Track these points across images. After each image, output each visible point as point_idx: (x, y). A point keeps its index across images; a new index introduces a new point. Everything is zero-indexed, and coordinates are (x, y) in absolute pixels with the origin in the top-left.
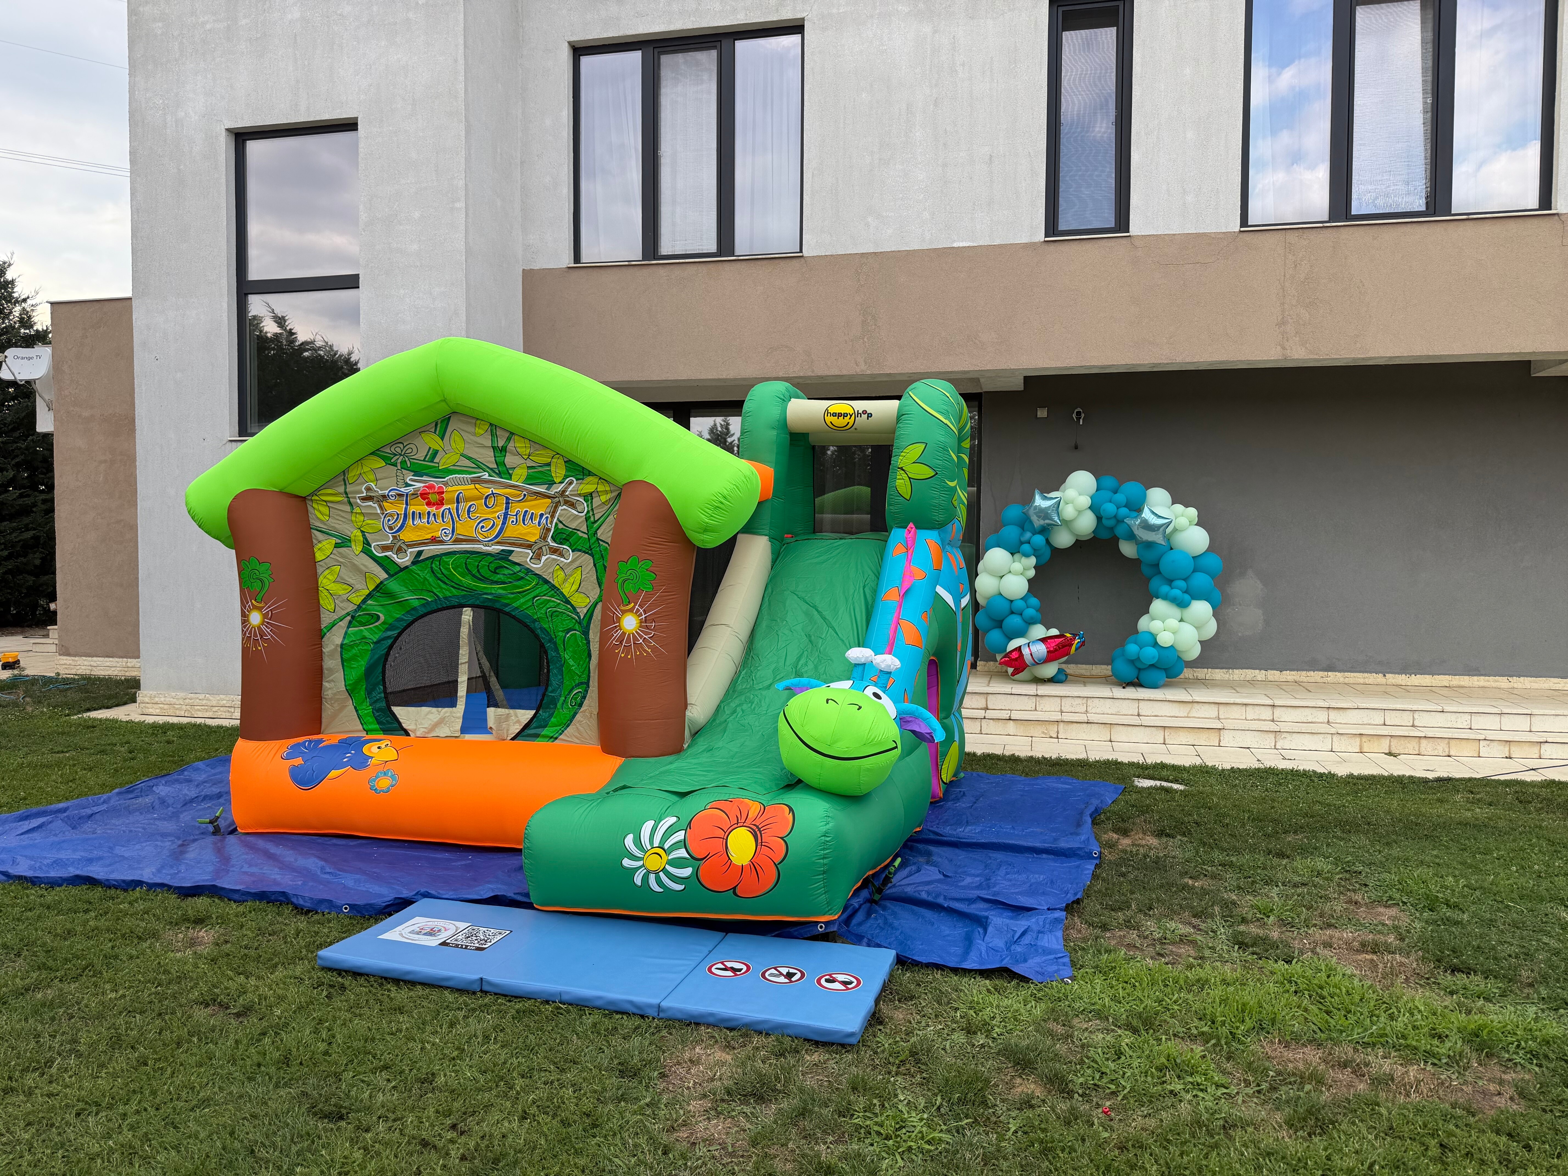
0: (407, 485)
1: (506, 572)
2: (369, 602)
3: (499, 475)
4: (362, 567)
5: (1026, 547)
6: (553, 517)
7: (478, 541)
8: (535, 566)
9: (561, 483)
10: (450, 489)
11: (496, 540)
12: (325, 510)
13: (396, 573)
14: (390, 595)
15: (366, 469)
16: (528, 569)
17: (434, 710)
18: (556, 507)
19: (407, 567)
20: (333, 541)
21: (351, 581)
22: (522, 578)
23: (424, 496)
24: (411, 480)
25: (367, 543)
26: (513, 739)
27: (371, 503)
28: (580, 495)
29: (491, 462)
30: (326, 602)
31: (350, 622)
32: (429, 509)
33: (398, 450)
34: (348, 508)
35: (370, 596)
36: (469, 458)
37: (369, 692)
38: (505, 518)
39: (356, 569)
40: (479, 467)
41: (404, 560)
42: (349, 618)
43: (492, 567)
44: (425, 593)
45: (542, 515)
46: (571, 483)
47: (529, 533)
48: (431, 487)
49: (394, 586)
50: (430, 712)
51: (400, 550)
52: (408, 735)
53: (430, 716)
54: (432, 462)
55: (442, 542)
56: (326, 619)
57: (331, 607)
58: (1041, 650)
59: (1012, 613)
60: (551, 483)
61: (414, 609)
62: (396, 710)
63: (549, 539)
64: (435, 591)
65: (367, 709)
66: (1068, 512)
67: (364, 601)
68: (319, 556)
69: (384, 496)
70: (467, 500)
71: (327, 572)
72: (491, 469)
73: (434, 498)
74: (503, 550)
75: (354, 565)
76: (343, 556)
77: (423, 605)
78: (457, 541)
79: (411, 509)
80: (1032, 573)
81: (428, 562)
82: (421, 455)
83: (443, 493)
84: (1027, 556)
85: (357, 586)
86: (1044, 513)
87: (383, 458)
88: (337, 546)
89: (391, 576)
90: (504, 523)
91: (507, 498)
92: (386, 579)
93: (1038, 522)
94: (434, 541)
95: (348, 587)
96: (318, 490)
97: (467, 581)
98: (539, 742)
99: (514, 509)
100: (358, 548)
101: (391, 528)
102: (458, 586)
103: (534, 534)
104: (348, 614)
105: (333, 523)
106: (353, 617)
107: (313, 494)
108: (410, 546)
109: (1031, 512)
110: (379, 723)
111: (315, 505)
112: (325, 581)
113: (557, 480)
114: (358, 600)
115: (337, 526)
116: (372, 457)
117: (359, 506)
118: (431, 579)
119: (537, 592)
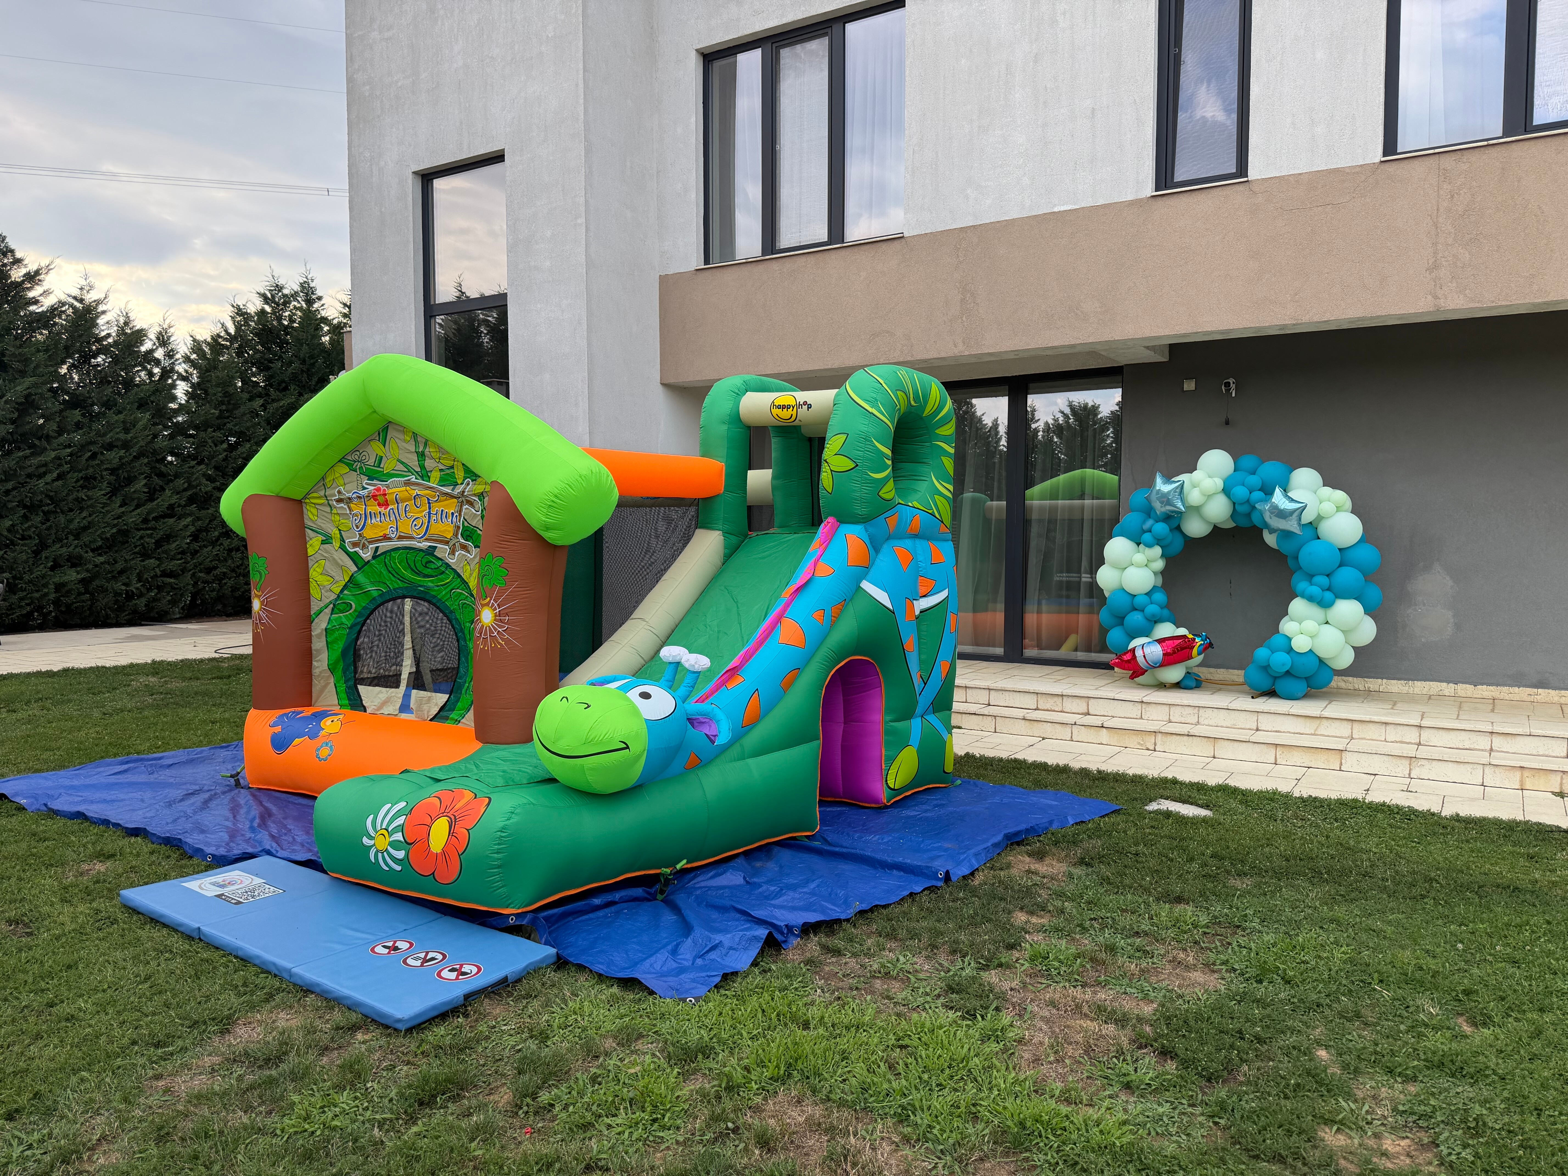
0: (364, 488)
1: (433, 566)
2: (346, 592)
3: (422, 478)
4: (339, 561)
5: (1147, 537)
6: (460, 515)
7: (411, 538)
8: (451, 561)
9: (462, 484)
10: (391, 491)
11: (425, 537)
12: (314, 511)
13: (363, 567)
14: (358, 586)
15: (337, 475)
16: (447, 564)
17: (384, 689)
18: (461, 506)
19: (369, 561)
20: (320, 538)
21: (333, 574)
22: (443, 572)
23: (374, 497)
24: (367, 484)
25: (343, 540)
26: (431, 720)
27: (342, 505)
28: (475, 495)
29: (415, 466)
30: (315, 592)
31: (333, 610)
32: (380, 509)
33: (356, 457)
34: (328, 509)
35: (345, 587)
36: (402, 463)
37: (344, 672)
38: (429, 517)
39: (335, 562)
40: (409, 471)
41: (367, 555)
42: (332, 606)
43: (424, 562)
44: (381, 585)
45: (453, 514)
46: (468, 484)
47: (446, 530)
48: (378, 490)
49: (361, 578)
50: (380, 692)
51: (364, 547)
52: (365, 711)
53: (381, 696)
54: (379, 467)
55: (390, 539)
56: (315, 607)
57: (318, 597)
58: (1156, 652)
59: (1135, 609)
60: (456, 484)
61: (374, 599)
62: (360, 687)
63: (459, 536)
64: (388, 583)
65: (342, 687)
66: (1194, 497)
67: (342, 591)
68: (310, 552)
69: (349, 499)
70: (403, 501)
71: (317, 565)
72: (417, 472)
73: (381, 499)
74: (430, 546)
75: (334, 559)
76: (327, 552)
77: (380, 596)
78: (401, 538)
79: (369, 509)
80: (1160, 565)
81: (383, 557)
82: (371, 462)
83: (385, 495)
84: (1149, 546)
85: (337, 578)
86: (1165, 499)
87: (347, 464)
88: (323, 542)
89: (359, 569)
90: (429, 522)
91: (428, 499)
92: (356, 572)
93: (1160, 508)
94: (386, 538)
95: (329, 578)
96: (308, 494)
97: (408, 574)
98: (448, 724)
99: (436, 508)
100: (337, 544)
101: (357, 527)
102: (402, 579)
103: (449, 531)
104: (331, 602)
105: (320, 522)
106: (334, 605)
107: (305, 497)
108: (371, 542)
109: (1154, 497)
110: (349, 699)
111: (308, 507)
112: (314, 573)
113: (459, 482)
114: (337, 590)
115: (322, 525)
116: (340, 464)
117: (335, 507)
118: (385, 572)
119: (453, 585)
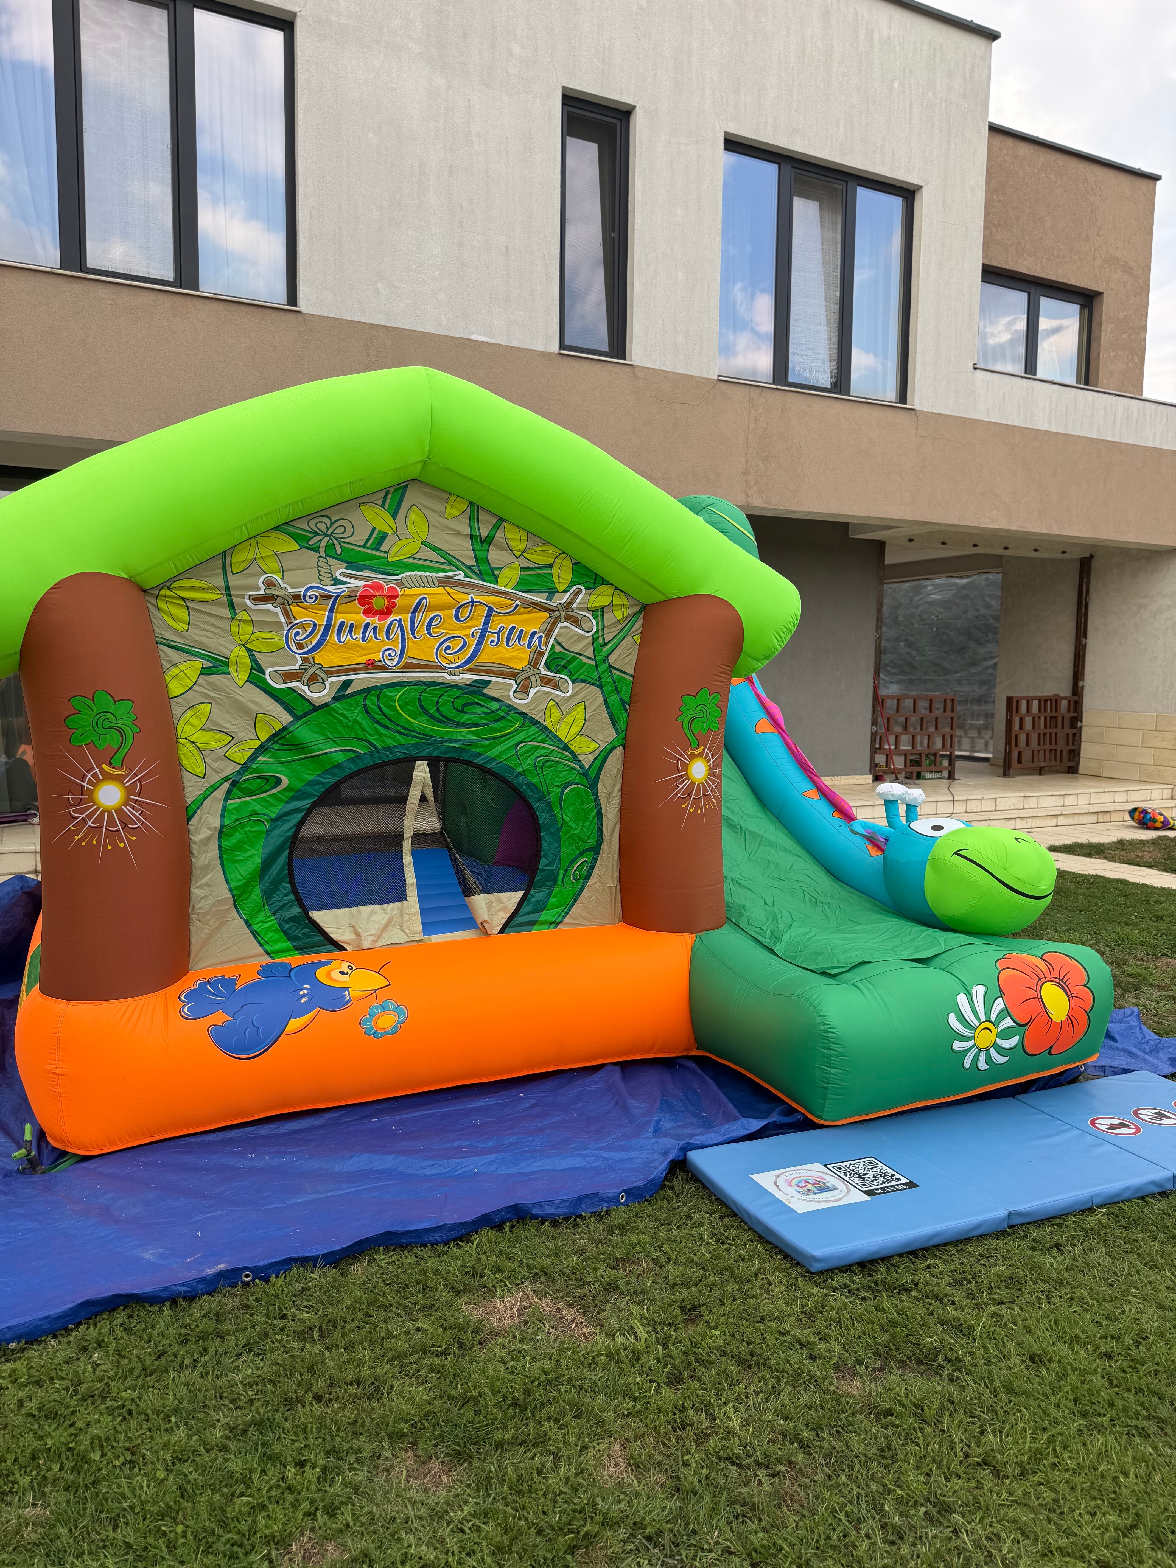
1: (479, 710)
2: (262, 759)
3: (480, 575)
4: (250, 705)
6: (548, 636)
7: (441, 668)
8: (519, 702)
9: (565, 591)
10: (408, 592)
11: (467, 666)
12: (182, 614)
13: (306, 714)
14: (298, 747)
15: (264, 552)
16: (509, 706)
17: (377, 908)
18: (554, 624)
19: (326, 705)
20: (198, 664)
21: (229, 727)
22: (503, 718)
23: (364, 599)
25: (257, 668)
26: (501, 932)
27: (269, 606)
29: (469, 557)
30: (190, 760)
31: (229, 792)
33: (322, 527)
34: (226, 612)
35: (262, 749)
36: (435, 549)
37: (268, 895)
38: (482, 636)
39: (241, 709)
40: (450, 563)
41: (321, 694)
42: (227, 785)
43: (459, 703)
44: (356, 742)
45: (534, 633)
47: (515, 657)
48: (378, 587)
49: (303, 732)
50: (373, 913)
51: (313, 680)
52: (343, 949)
53: (375, 918)
54: (377, 549)
55: (383, 668)
56: (192, 790)
57: (200, 770)
60: (552, 592)
61: (338, 766)
62: (318, 916)
63: (542, 666)
64: (371, 739)
65: (267, 922)
67: (253, 758)
68: (175, 688)
69: (296, 597)
70: (429, 608)
71: (190, 713)
72: (469, 567)
73: (379, 603)
74: (476, 681)
75: (237, 701)
76: (215, 687)
77: (352, 760)
78: (408, 667)
79: (339, 618)
81: (360, 698)
82: (360, 537)
83: (397, 596)
85: (241, 735)
87: (295, 537)
88: (204, 672)
89: (297, 718)
90: (479, 643)
91: (490, 609)
92: (291, 724)
94: (371, 666)
95: (224, 736)
96: (173, 579)
97: (420, 723)
98: (537, 931)
99: (497, 624)
100: (241, 675)
101: (300, 646)
102: (406, 731)
103: (521, 659)
104: (226, 779)
105: (195, 634)
106: (234, 784)
107: (167, 585)
108: (331, 673)
110: (290, 938)
111: (162, 605)
112: (187, 728)
113: (561, 588)
114: (242, 757)
115: (204, 640)
116: (275, 534)
117: (246, 609)
118: (365, 722)
119: (520, 737)
